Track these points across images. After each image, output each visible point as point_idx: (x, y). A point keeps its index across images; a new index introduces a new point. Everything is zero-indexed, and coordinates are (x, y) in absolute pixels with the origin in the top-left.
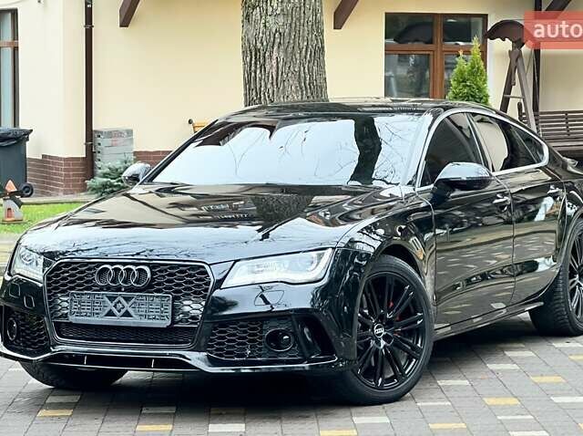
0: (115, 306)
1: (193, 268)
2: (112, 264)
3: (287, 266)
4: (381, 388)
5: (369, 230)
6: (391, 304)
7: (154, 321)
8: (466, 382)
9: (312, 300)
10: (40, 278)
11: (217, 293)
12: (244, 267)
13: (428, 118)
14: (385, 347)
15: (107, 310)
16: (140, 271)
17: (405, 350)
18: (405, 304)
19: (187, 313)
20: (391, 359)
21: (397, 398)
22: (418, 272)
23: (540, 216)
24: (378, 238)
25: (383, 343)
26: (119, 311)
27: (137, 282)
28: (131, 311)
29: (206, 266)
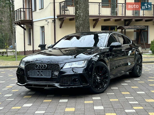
0: (39, 73)
1: (56, 65)
2: (39, 64)
3: (77, 64)
4: (99, 90)
5: (95, 56)
6: (101, 72)
7: (48, 77)
8: (117, 88)
9: (83, 71)
10: (24, 67)
11: (61, 70)
12: (67, 64)
13: (108, 34)
14: (99, 81)
15: (38, 74)
16: (45, 65)
17: (104, 82)
18: (104, 72)
19: (55, 75)
20: (101, 84)
21: (103, 92)
22: (107, 65)
23: (129, 55)
24: (98, 58)
25: (99, 80)
26: (40, 74)
27: (44, 68)
28: (42, 74)
29: (59, 64)
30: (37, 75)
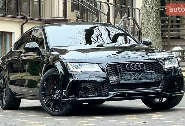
2: (131, 63)
16: (142, 65)
26: (137, 78)
30: (134, 80)
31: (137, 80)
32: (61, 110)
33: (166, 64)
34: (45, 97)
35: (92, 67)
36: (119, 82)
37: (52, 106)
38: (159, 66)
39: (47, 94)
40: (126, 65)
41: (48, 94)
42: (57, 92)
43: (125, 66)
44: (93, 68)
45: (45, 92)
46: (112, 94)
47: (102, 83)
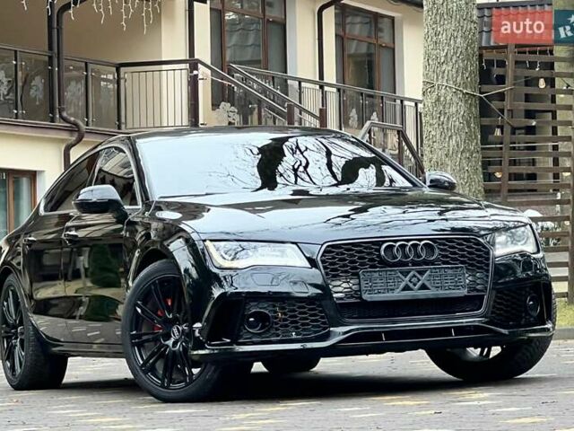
0: (410, 281)
7: (448, 292)
15: (402, 285)
16: (427, 245)
26: (415, 285)
28: (427, 284)
29: (479, 239)
30: (404, 289)
31: (412, 290)
32: (187, 385)
33: (499, 243)
34: (140, 346)
35: (278, 253)
36: (360, 298)
37: (161, 372)
38: (480, 250)
39: (144, 338)
40: (381, 246)
41: (150, 337)
42: (175, 330)
43: (379, 250)
44: (282, 256)
45: (141, 330)
46: (339, 332)
47: (310, 300)
